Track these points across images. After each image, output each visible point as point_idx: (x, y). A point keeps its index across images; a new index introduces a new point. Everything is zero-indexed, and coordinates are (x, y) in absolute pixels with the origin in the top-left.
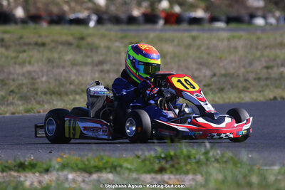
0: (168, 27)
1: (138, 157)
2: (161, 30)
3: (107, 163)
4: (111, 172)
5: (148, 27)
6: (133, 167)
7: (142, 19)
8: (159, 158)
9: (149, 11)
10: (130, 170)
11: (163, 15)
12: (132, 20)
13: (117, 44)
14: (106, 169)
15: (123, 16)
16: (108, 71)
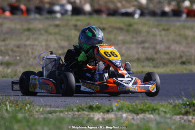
0: (189, 19)
1: (171, 104)
2: (184, 21)
3: (149, 107)
4: (152, 113)
5: (175, 19)
6: (167, 110)
7: (171, 13)
8: (185, 105)
9: (176, 8)
10: (165, 112)
11: (185, 11)
12: (164, 14)
13: (154, 30)
14: (148, 111)
15: (159, 11)
16: (148, 48)
